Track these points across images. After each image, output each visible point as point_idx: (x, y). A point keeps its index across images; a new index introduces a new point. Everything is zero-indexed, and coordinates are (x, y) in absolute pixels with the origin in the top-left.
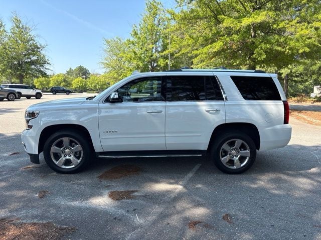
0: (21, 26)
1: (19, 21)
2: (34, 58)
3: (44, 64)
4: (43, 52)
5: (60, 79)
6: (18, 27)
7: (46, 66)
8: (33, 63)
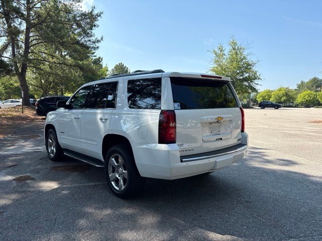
0: (236, 48)
1: (235, 44)
2: (247, 75)
3: (254, 79)
4: (254, 69)
5: (281, 93)
6: (234, 49)
7: (256, 81)
8: (246, 79)
